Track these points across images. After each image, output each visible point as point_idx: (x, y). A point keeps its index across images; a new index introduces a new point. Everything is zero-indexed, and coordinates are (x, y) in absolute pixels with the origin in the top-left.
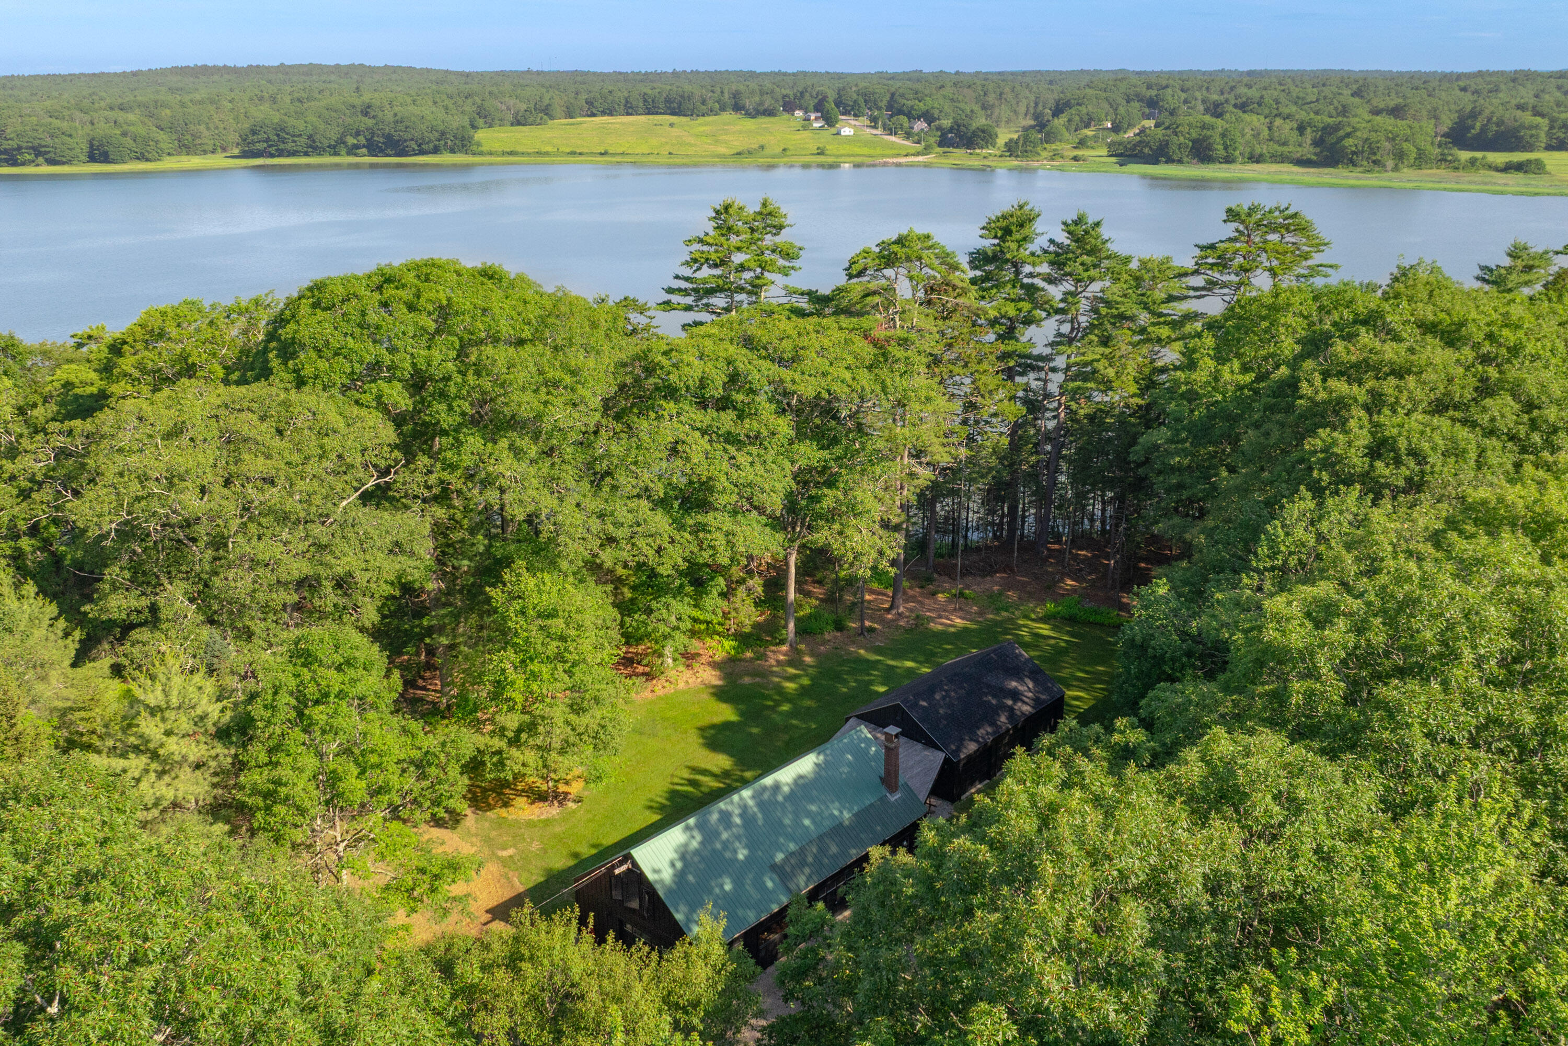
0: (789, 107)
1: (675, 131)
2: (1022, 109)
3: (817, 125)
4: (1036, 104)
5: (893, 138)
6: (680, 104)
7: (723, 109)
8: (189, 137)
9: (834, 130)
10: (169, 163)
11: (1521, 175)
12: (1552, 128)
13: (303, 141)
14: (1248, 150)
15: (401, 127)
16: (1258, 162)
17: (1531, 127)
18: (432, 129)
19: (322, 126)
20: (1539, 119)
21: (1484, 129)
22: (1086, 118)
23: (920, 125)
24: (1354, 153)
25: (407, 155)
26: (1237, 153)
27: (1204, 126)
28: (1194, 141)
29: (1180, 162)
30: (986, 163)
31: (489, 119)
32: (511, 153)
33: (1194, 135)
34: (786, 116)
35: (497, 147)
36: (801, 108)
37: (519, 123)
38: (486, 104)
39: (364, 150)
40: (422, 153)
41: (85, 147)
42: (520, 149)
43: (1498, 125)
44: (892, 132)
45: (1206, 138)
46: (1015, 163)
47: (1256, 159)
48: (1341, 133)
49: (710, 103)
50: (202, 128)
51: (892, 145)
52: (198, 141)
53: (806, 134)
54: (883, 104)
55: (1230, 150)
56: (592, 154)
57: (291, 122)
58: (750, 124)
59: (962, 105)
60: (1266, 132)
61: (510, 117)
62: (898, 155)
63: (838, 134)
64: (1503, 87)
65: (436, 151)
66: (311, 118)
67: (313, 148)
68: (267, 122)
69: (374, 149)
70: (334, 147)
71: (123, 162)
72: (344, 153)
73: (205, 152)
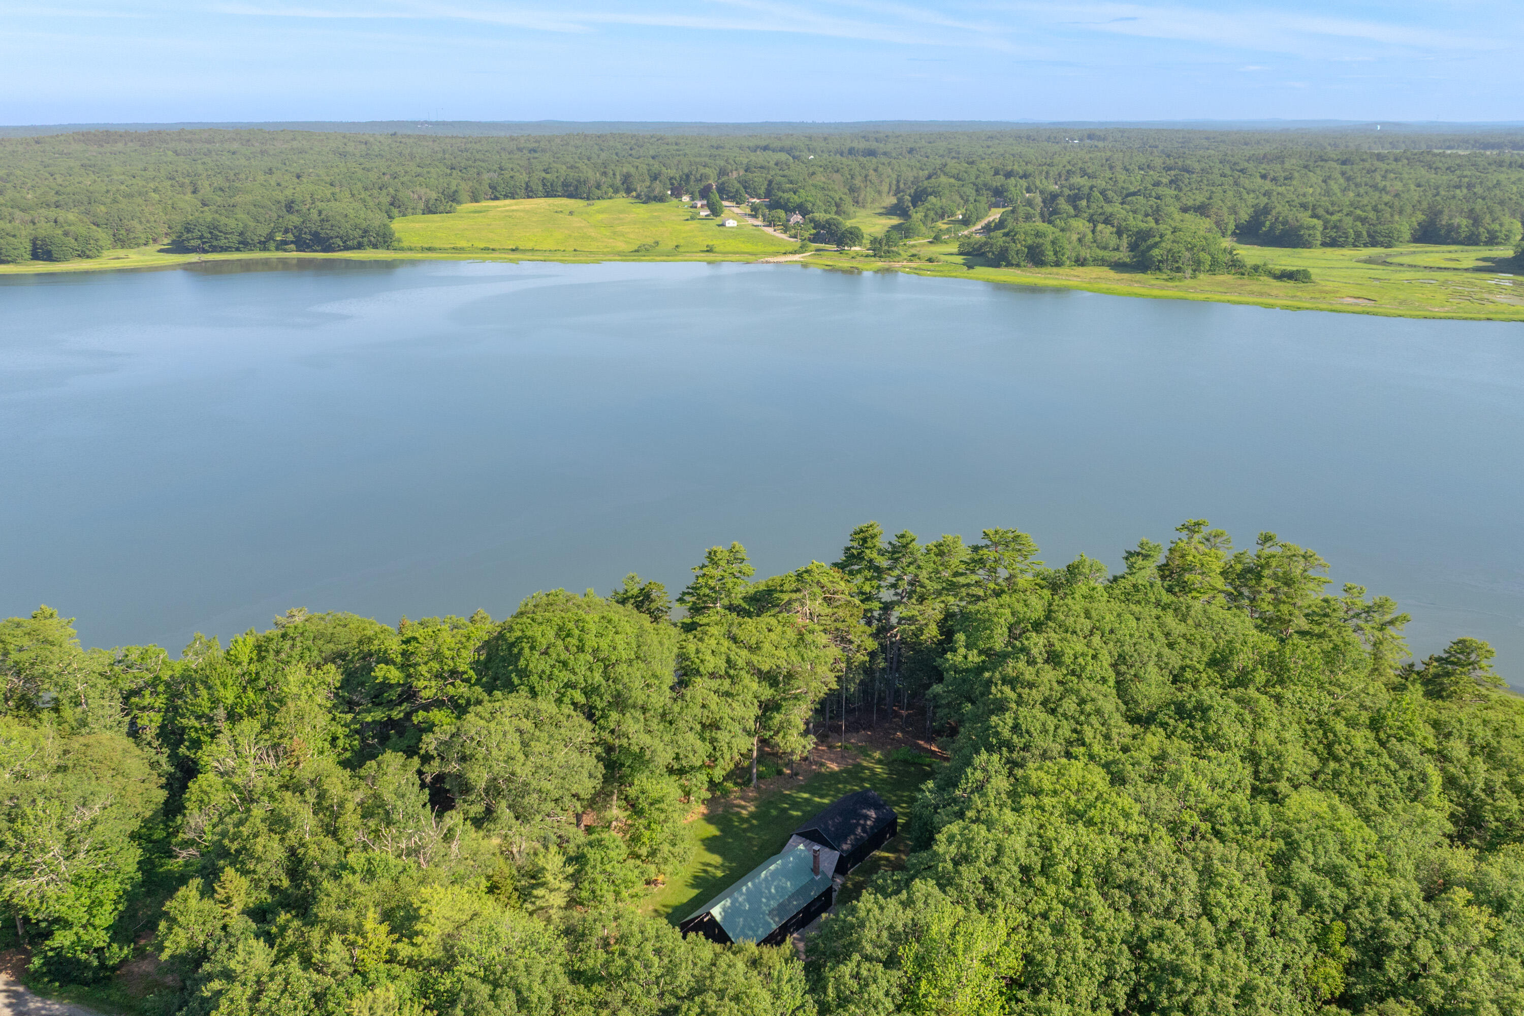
0: (677, 193)
1: (575, 221)
2: (885, 188)
3: (703, 213)
4: (898, 182)
5: (770, 230)
6: (577, 188)
7: (616, 191)
8: (123, 232)
9: (718, 220)
10: (108, 260)
11: (1291, 283)
12: (1325, 228)
13: (235, 238)
14: (1074, 254)
15: (327, 225)
16: (1082, 265)
17: (1308, 228)
18: (356, 227)
19: (252, 224)
20: (1315, 221)
21: (1272, 228)
22: (940, 211)
23: (797, 218)
24: (1160, 261)
25: (333, 250)
26: (1064, 258)
27: (1038, 235)
28: (1030, 248)
29: (1018, 265)
30: (855, 264)
31: (403, 208)
32: (430, 249)
33: (1029, 242)
34: (675, 201)
35: (416, 241)
36: (687, 192)
37: (431, 212)
38: (400, 194)
39: (293, 246)
40: (347, 248)
41: (29, 247)
42: (437, 245)
43: (1283, 224)
44: (770, 223)
45: (1039, 246)
46: (880, 264)
47: (1081, 262)
48: (1151, 241)
49: (604, 188)
50: (135, 223)
51: (772, 241)
52: (132, 235)
53: (694, 224)
54: (762, 191)
55: (1059, 255)
56: (504, 250)
57: (223, 220)
58: (642, 211)
59: (832, 194)
60: (1090, 235)
61: (421, 205)
62: (777, 253)
63: (723, 225)
64: (1296, 175)
65: (360, 247)
66: (241, 216)
67: (244, 244)
68: (200, 220)
69: (301, 245)
70: (264, 243)
71: (66, 259)
72: (273, 248)
73: (138, 245)
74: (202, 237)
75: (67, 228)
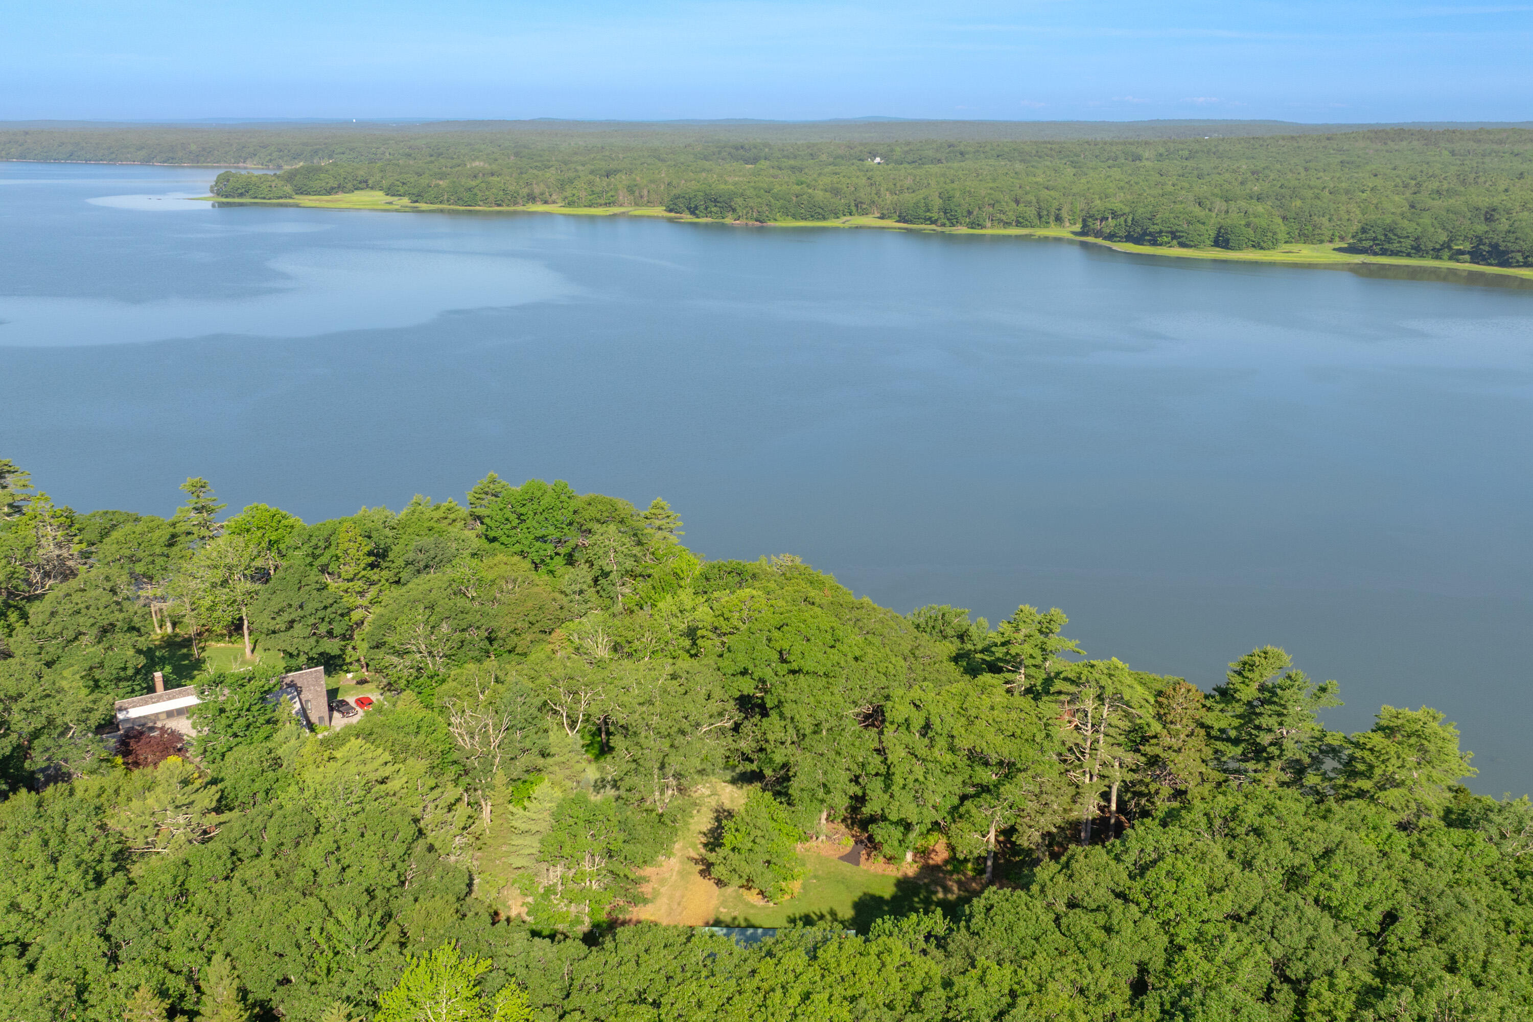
10: (1279, 253)
13: (1408, 243)
19: (1431, 230)
25: (1510, 266)
39: (1468, 257)
41: (1213, 234)
57: (1402, 224)
67: (1417, 250)
68: (1379, 222)
69: (1476, 256)
70: (1439, 250)
71: (1240, 249)
72: (1445, 257)
73: (1321, 242)
74: (1375, 239)
75: (1252, 219)
